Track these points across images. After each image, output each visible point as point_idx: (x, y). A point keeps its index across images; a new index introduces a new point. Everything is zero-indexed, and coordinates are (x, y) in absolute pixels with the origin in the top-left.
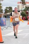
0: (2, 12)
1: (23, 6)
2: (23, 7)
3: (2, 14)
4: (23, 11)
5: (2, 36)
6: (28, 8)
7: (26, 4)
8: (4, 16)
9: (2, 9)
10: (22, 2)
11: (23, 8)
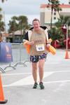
0: (3, 30)
1: (55, 14)
2: (53, 16)
3: (2, 32)
4: (53, 27)
5: (3, 86)
6: (67, 18)
7: (61, 10)
8: (7, 38)
9: (3, 20)
10: (51, 4)
11: (55, 18)
